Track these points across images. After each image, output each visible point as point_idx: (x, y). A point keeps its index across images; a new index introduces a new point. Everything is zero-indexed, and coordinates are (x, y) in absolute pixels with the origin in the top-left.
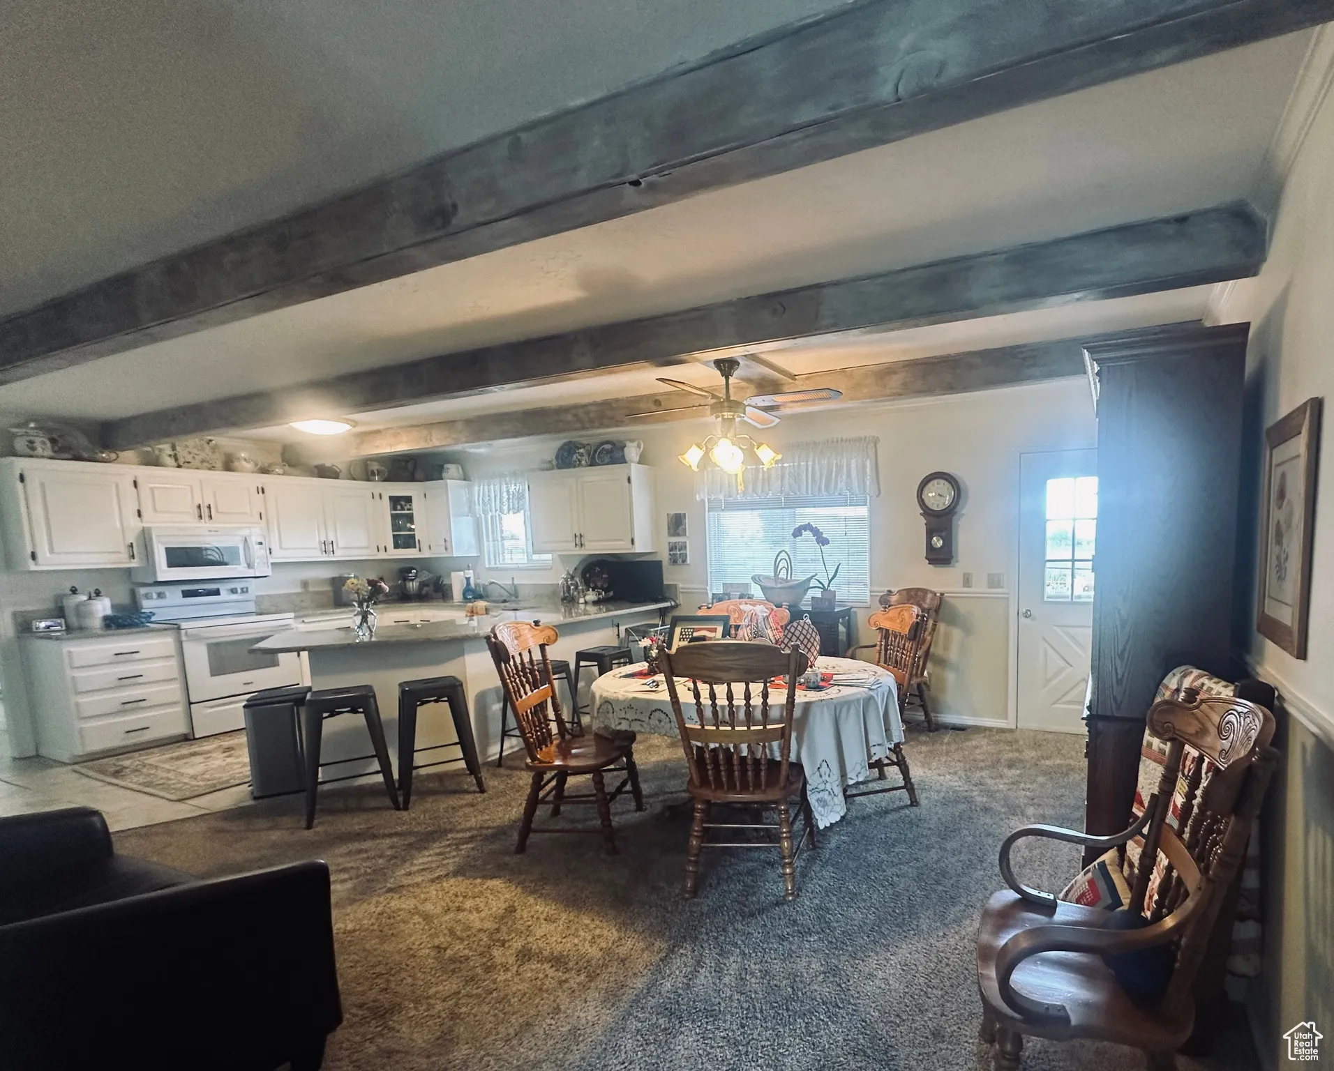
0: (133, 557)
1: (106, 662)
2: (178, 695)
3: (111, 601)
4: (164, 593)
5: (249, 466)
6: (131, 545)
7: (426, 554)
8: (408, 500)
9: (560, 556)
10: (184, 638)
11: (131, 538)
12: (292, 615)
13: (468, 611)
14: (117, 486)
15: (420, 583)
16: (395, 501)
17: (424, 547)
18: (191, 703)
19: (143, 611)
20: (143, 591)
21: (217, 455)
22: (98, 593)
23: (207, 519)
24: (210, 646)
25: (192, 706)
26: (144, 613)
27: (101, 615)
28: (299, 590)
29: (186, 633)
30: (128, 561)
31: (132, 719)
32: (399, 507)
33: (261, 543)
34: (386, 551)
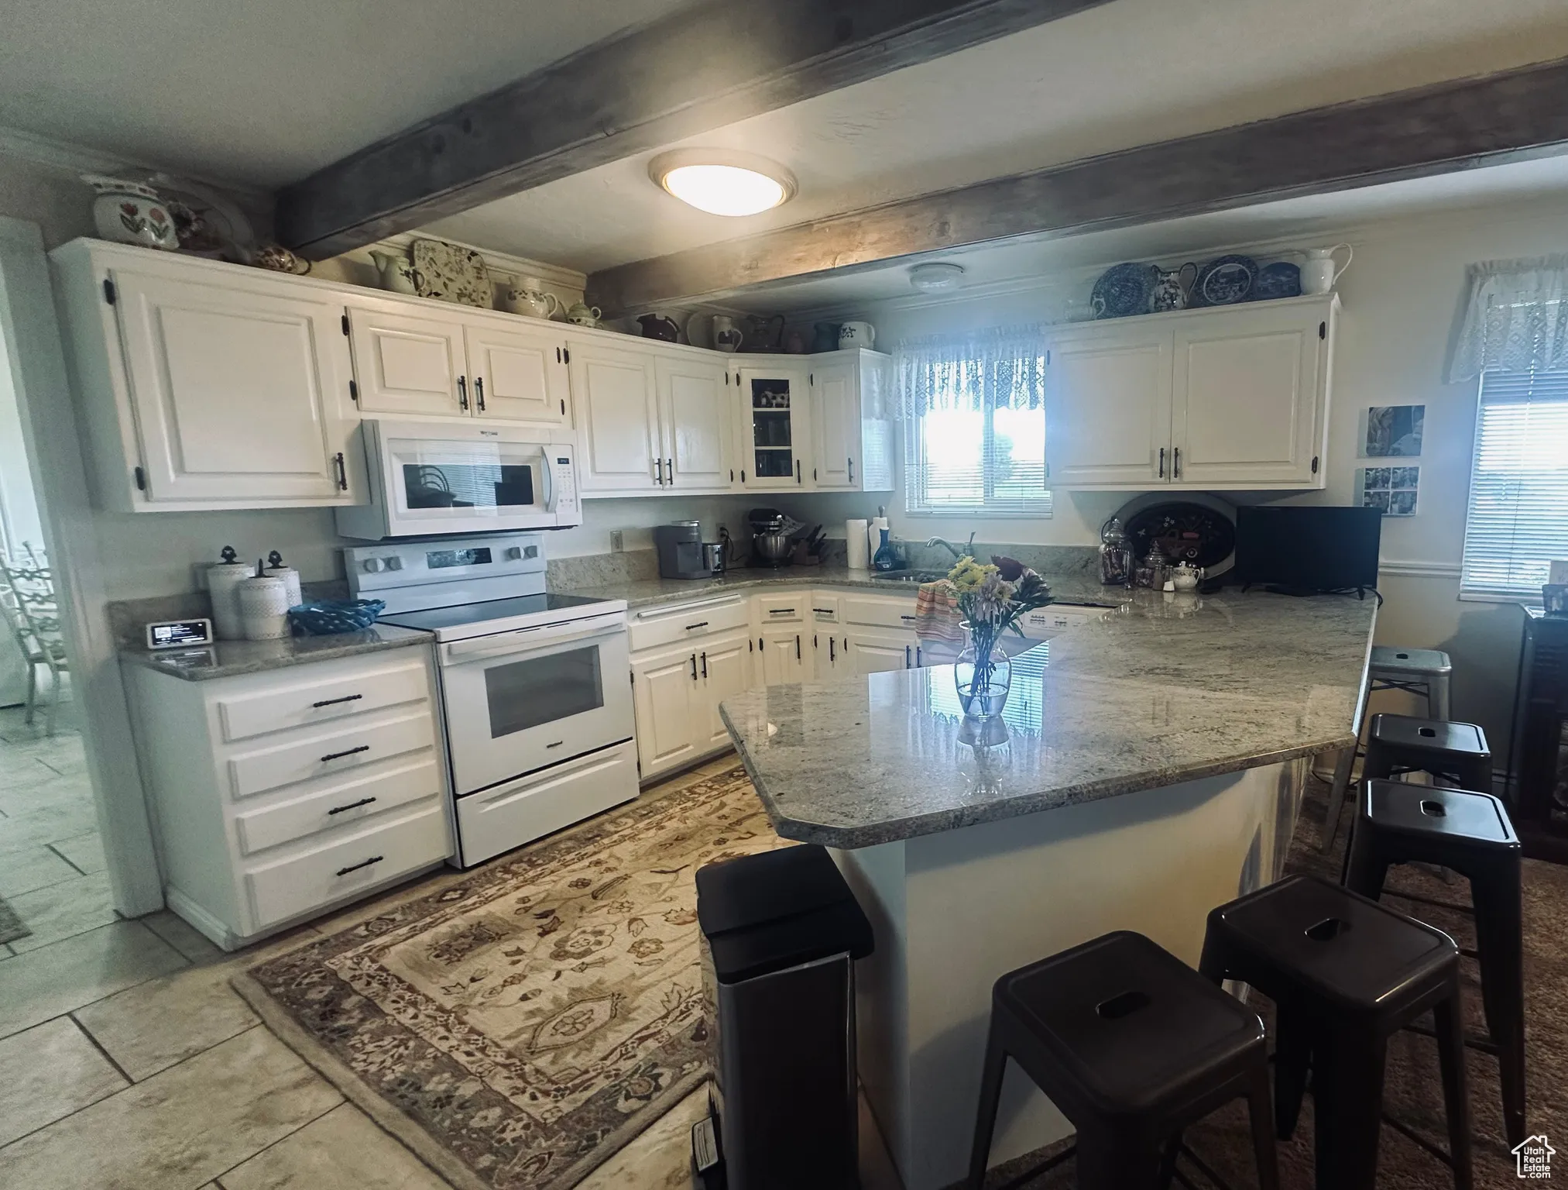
0: (343, 483)
1: (297, 722)
2: (435, 784)
3: (301, 577)
4: (397, 559)
5: (541, 308)
6: (340, 459)
7: (809, 487)
8: (782, 387)
9: (1072, 493)
10: (446, 662)
11: (339, 445)
12: (622, 604)
13: (922, 599)
14: (310, 322)
15: (787, 537)
16: (760, 388)
17: (806, 473)
18: (457, 797)
19: (360, 596)
20: (360, 554)
21: (483, 285)
22: (276, 561)
23: (475, 407)
24: (490, 673)
25: (459, 801)
26: (365, 602)
27: (284, 610)
28: (608, 550)
29: (449, 648)
30: (333, 492)
31: (348, 844)
32: (764, 401)
33: (566, 461)
34: (743, 480)
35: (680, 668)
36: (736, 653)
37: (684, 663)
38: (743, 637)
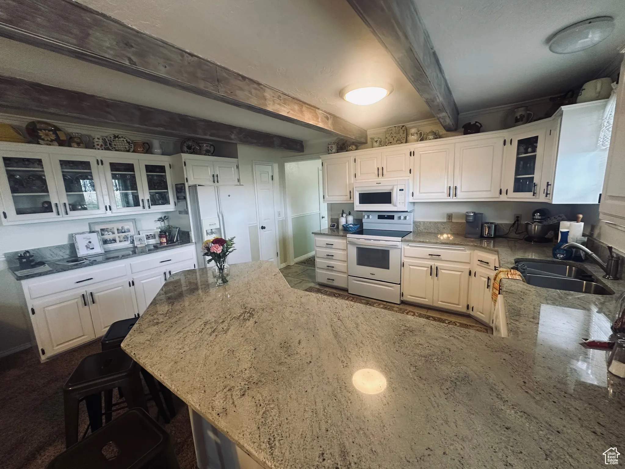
0: (351, 198)
1: (324, 246)
6: (350, 192)
7: (542, 199)
8: (534, 140)
10: (348, 242)
11: (351, 189)
14: (349, 163)
17: (541, 190)
21: (404, 135)
22: (350, 214)
23: (381, 176)
28: (444, 220)
30: (349, 200)
31: (330, 274)
32: (523, 151)
33: (402, 190)
34: (507, 194)
35: (426, 269)
36: (459, 273)
37: (428, 267)
38: (467, 267)
